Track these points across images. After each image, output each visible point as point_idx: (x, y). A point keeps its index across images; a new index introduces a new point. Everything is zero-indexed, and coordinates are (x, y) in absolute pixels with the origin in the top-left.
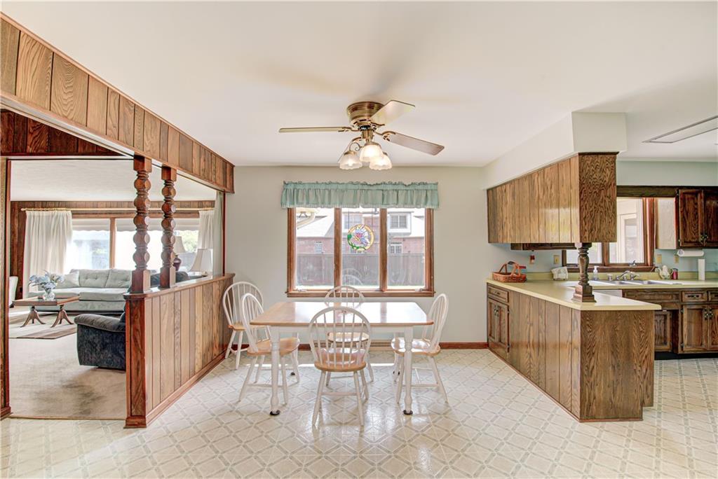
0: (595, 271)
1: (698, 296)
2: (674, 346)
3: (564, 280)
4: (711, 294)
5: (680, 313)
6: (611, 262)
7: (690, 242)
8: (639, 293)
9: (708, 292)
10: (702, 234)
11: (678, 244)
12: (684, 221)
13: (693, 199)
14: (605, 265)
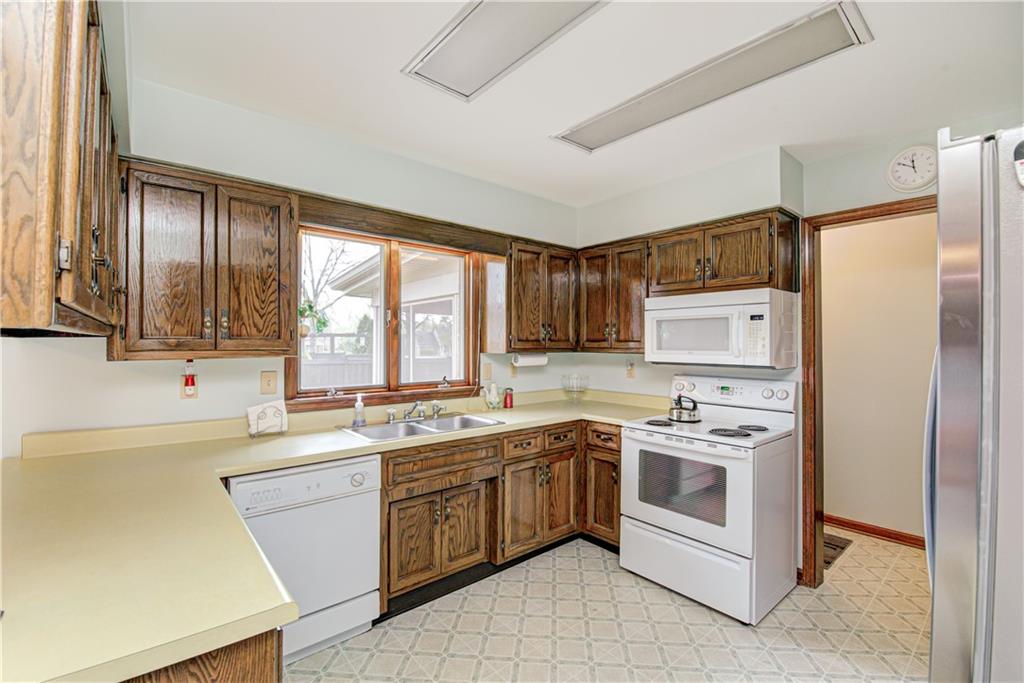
0: (359, 404)
1: (529, 444)
2: (492, 552)
3: (281, 434)
4: (549, 435)
5: (500, 482)
6: (404, 380)
7: (527, 341)
8: (422, 456)
9: (544, 434)
10: (543, 325)
11: (509, 342)
12: (519, 301)
13: (533, 262)
14: (389, 390)
